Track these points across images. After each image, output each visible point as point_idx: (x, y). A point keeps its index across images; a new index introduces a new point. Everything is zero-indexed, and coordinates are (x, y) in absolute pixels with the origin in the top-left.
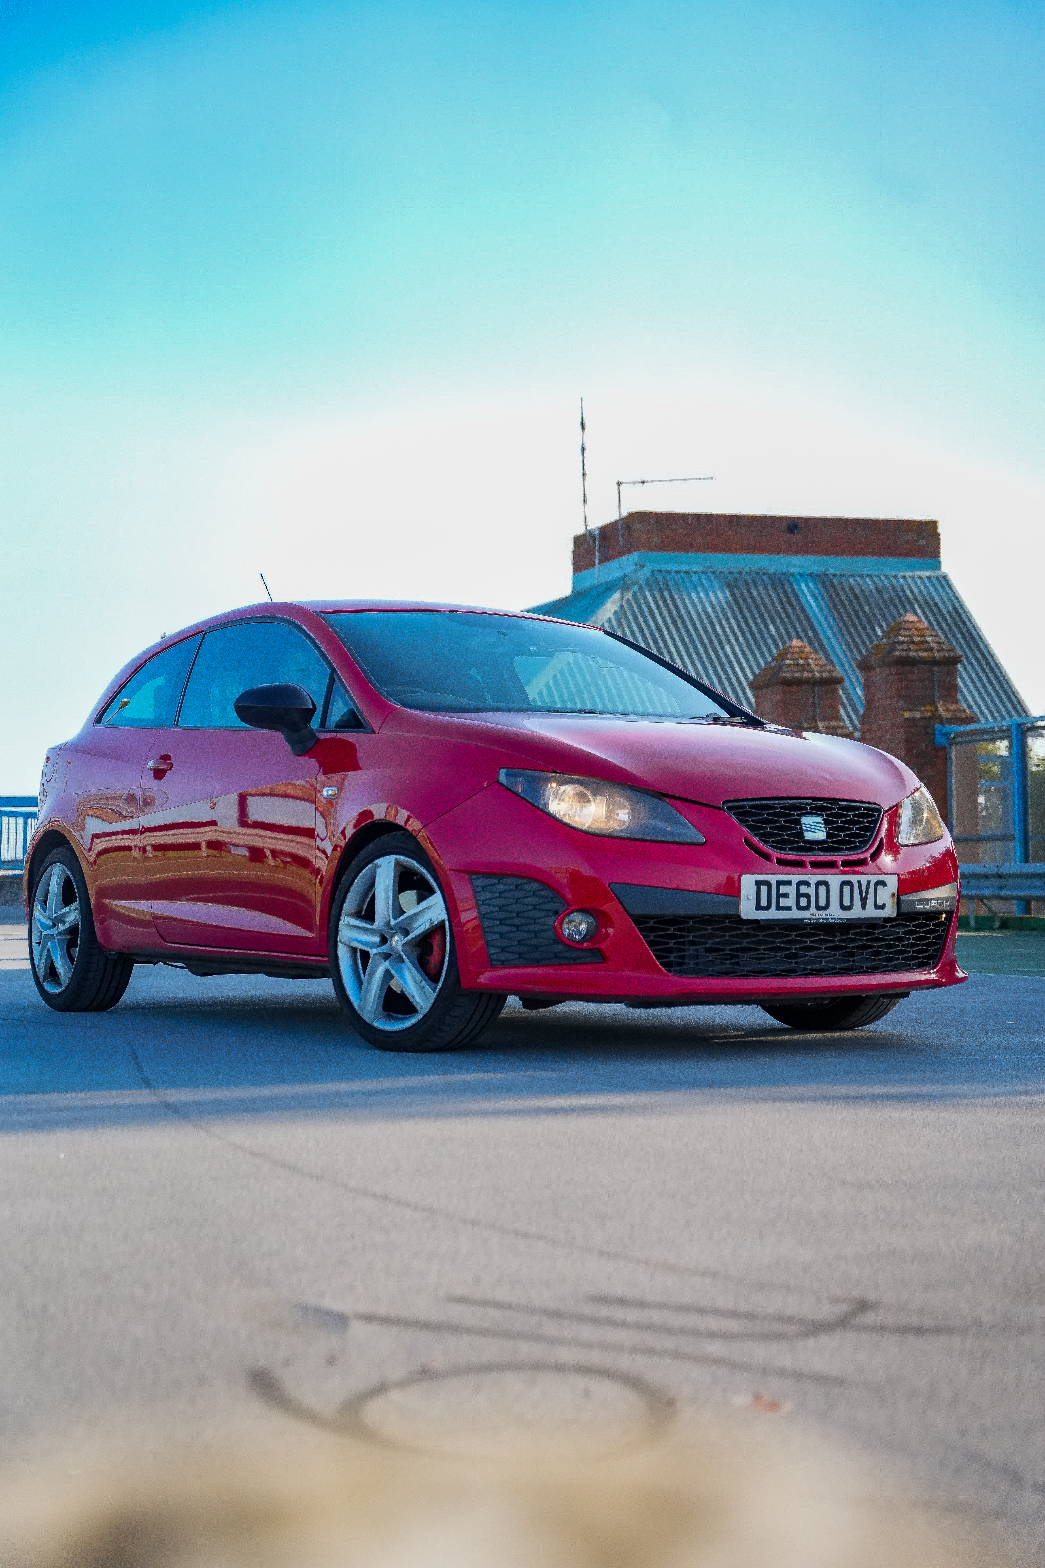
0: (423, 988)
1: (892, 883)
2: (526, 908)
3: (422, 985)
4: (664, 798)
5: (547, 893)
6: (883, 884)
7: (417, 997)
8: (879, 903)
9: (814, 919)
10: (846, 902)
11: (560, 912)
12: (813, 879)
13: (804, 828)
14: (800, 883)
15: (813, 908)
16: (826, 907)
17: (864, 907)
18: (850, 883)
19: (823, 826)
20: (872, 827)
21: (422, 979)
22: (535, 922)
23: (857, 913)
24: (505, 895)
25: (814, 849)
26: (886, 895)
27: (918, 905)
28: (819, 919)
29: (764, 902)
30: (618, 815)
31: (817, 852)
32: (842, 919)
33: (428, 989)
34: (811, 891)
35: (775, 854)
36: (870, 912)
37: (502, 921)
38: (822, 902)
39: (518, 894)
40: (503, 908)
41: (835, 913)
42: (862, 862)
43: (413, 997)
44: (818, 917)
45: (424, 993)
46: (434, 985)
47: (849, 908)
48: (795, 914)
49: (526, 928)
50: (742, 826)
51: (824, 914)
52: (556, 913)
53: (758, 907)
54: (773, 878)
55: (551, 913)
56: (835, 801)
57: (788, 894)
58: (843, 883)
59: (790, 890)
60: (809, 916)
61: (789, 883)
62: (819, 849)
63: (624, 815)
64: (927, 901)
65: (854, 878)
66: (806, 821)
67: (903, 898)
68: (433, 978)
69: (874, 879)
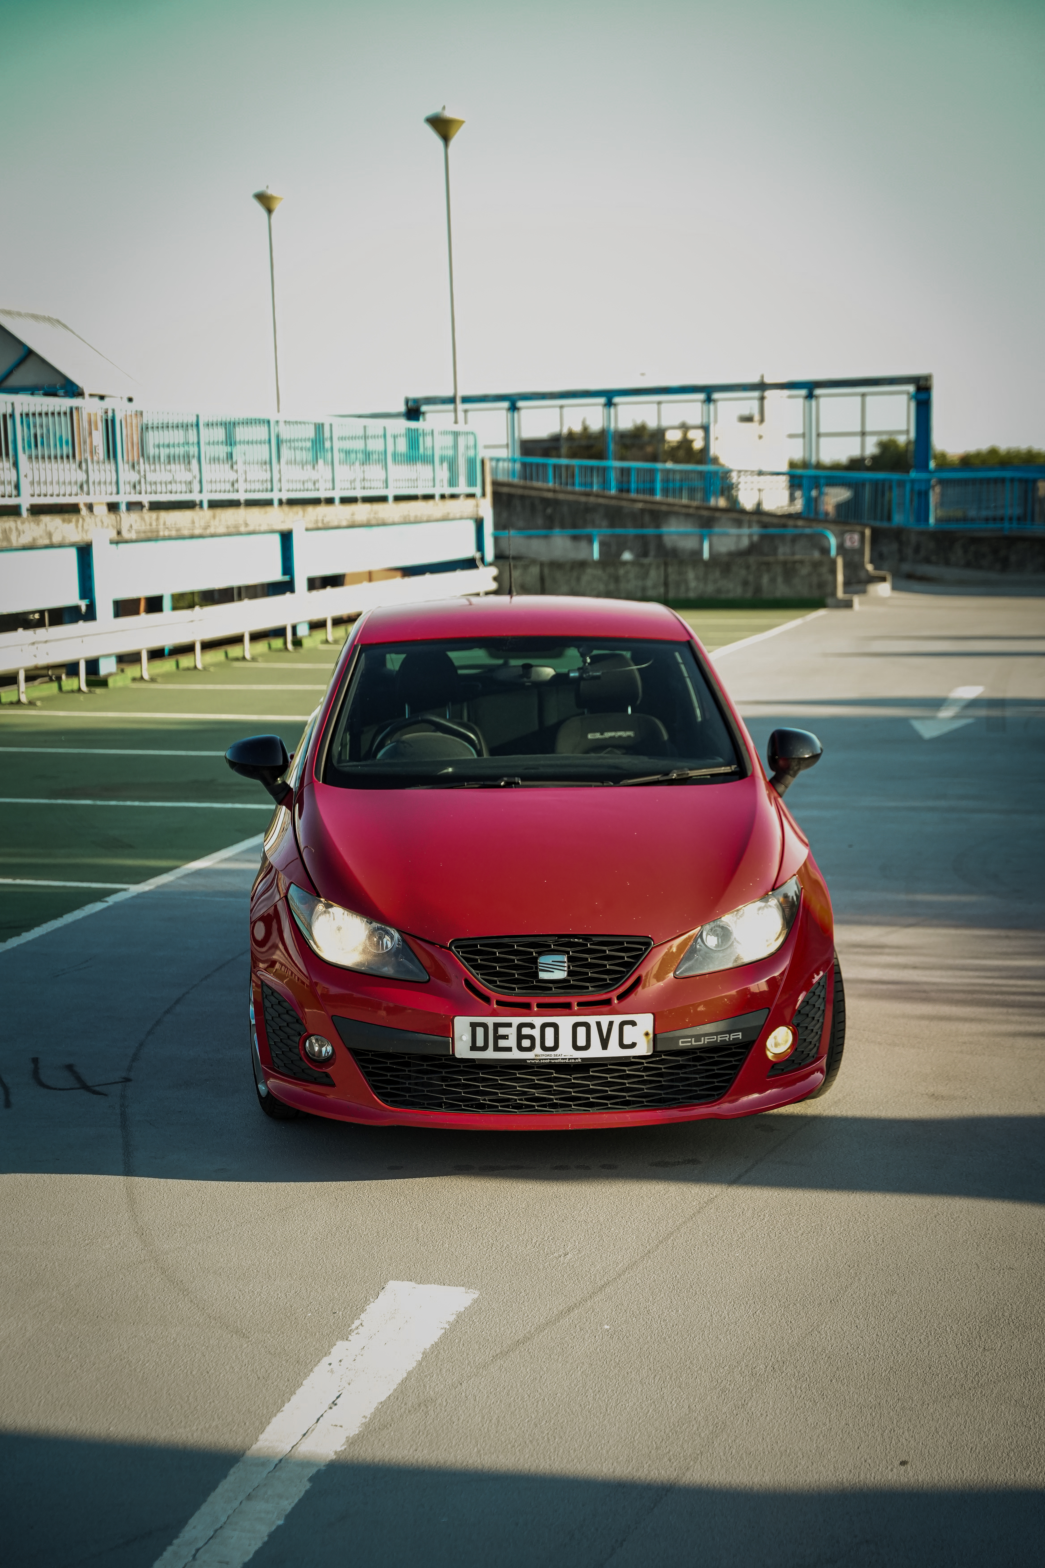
6: (633, 1023)
9: (540, 1060)
12: (538, 1021)
13: (540, 968)
14: (521, 1026)
15: (538, 1050)
27: (682, 1042)
28: (545, 1059)
29: (480, 1042)
32: (575, 1059)
44: (544, 1057)
48: (516, 1054)
51: (552, 1054)
53: (474, 1048)
54: (490, 1021)
57: (508, 1036)
60: (533, 1057)
61: (509, 1025)
65: (592, 1020)
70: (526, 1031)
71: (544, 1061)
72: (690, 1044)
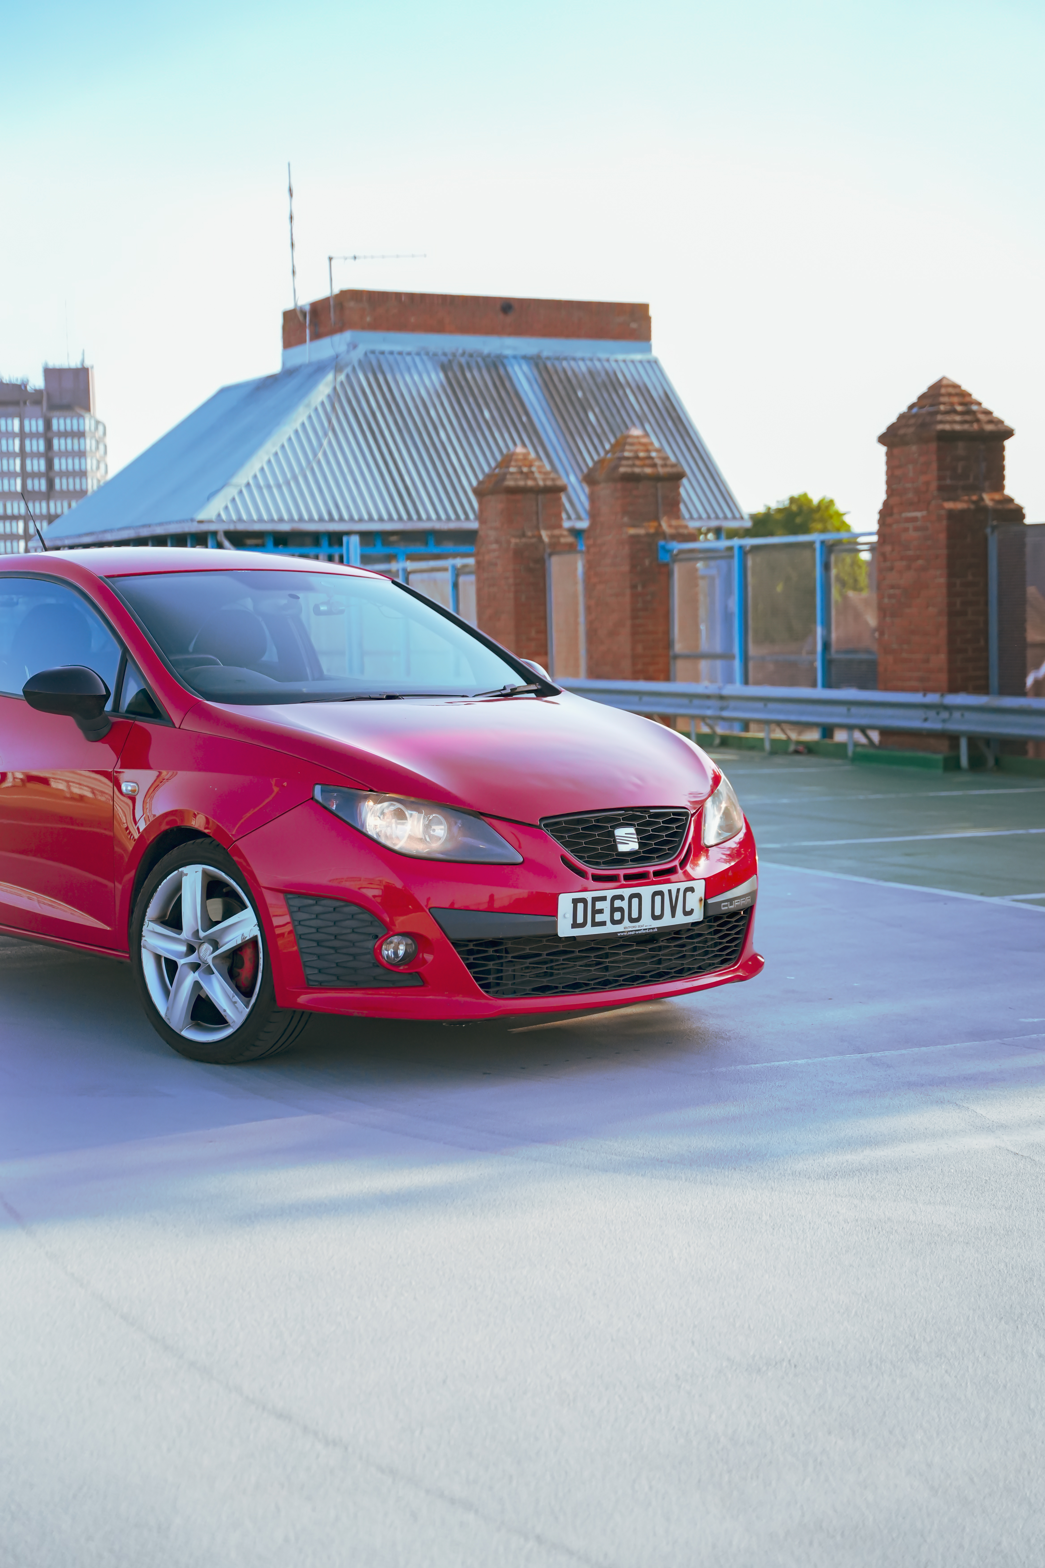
0: (235, 1003)
1: (700, 887)
2: (345, 931)
3: (234, 1000)
4: (482, 817)
5: (367, 916)
7: (228, 1011)
8: (688, 909)
10: (658, 912)
11: (380, 936)
12: (626, 892)
13: (618, 840)
16: (638, 919)
17: (673, 915)
18: (661, 893)
19: (635, 836)
20: (680, 834)
21: (234, 994)
22: (354, 945)
23: (667, 921)
24: (322, 917)
25: (627, 861)
26: (694, 901)
27: (724, 906)
28: (633, 931)
29: (580, 920)
30: (434, 830)
31: (630, 864)
32: (653, 929)
33: (240, 1004)
34: (624, 904)
35: (591, 870)
36: (680, 919)
37: (319, 943)
38: (635, 915)
39: (336, 916)
40: (320, 930)
41: (647, 923)
42: (672, 871)
43: (225, 1011)
44: (631, 929)
45: (237, 1008)
46: (247, 999)
47: (660, 917)
48: (610, 929)
49: (344, 951)
50: (558, 844)
51: (636, 926)
52: (377, 937)
53: (575, 925)
54: (588, 896)
55: (371, 938)
56: (645, 809)
58: (655, 894)
59: (605, 905)
61: (604, 899)
62: (632, 861)
63: (440, 830)
64: (731, 901)
65: (664, 888)
66: (620, 832)
67: (710, 901)
68: (245, 992)
69: (683, 886)
70: (618, 903)
71: (630, 933)
72: (727, 908)
